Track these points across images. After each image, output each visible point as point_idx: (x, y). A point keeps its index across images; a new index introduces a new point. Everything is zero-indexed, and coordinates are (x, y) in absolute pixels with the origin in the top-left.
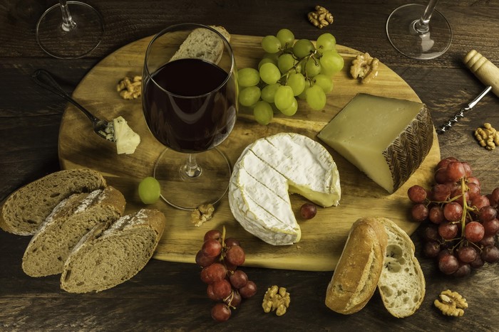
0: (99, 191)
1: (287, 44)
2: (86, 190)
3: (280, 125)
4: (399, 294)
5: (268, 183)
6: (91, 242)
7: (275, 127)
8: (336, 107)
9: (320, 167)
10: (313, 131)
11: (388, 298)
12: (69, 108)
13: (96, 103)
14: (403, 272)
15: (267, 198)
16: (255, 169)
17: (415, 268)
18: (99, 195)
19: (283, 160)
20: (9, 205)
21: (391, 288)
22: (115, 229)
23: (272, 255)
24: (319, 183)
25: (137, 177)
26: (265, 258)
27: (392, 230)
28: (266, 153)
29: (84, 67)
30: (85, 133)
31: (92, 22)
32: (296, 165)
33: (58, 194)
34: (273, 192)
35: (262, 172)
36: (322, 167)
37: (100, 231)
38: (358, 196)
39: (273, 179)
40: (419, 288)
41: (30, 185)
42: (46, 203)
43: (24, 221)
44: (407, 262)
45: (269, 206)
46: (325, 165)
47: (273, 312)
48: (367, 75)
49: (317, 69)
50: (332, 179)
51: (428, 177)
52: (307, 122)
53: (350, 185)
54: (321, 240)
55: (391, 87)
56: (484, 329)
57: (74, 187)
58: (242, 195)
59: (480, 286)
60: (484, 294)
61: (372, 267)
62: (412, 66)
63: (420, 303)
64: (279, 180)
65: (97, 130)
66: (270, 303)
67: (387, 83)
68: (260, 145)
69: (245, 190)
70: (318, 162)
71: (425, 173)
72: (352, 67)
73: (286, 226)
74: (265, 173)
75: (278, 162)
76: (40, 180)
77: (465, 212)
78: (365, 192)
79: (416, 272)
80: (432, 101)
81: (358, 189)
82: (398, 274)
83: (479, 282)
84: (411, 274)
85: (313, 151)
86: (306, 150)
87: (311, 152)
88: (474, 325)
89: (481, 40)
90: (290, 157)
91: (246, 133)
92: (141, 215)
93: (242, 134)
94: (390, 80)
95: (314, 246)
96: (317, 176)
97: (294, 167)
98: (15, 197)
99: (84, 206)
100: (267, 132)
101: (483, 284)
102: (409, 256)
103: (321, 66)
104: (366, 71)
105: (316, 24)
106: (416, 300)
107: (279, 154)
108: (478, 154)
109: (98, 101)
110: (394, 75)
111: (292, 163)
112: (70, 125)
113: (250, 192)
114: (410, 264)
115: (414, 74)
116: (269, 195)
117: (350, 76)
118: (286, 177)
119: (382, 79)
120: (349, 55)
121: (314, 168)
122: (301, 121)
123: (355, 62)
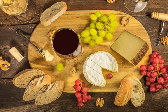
0: (43, 77)
2: (39, 76)
4: (137, 99)
5: (95, 69)
6: (42, 94)
7: (97, 45)
8: (117, 36)
9: (111, 62)
10: (109, 46)
11: (133, 101)
12: (29, 45)
13: (38, 42)
14: (138, 93)
15: (95, 74)
16: (90, 65)
17: (142, 92)
18: (43, 78)
19: (99, 61)
20: (16, 81)
21: (134, 98)
22: (49, 90)
23: (98, 89)
24: (111, 67)
25: (54, 67)
26: (96, 90)
27: (135, 80)
28: (94, 59)
29: (32, 27)
30: (36, 53)
31: (32, 9)
32: (103, 62)
33: (31, 77)
34: (97, 72)
35: (93, 66)
36: (112, 62)
37: (44, 90)
38: (124, 67)
40: (143, 98)
41: (21, 75)
42: (27, 79)
43: (22, 85)
44: (140, 89)
45: (96, 76)
46: (113, 61)
47: (99, 106)
48: (127, 24)
50: (115, 66)
51: (147, 59)
52: (107, 42)
53: (122, 64)
54: (113, 83)
57: (35, 75)
58: (87, 74)
59: (163, 93)
60: (164, 95)
61: (128, 94)
63: (143, 102)
64: (98, 68)
65: (39, 52)
66: (98, 104)
67: (134, 25)
68: (92, 57)
70: (111, 60)
71: (146, 58)
72: (122, 21)
73: (101, 83)
74: (94, 66)
75: (98, 62)
76: (24, 74)
77: (158, 75)
78: (127, 66)
79: (143, 92)
80: (150, 29)
81: (124, 65)
82: (137, 93)
83: (163, 92)
84: (141, 93)
85: (109, 56)
86: (107, 56)
87: (108, 57)
88: (160, 106)
90: (102, 59)
92: (56, 84)
93: (86, 49)
94: (135, 24)
95: (111, 85)
96: (110, 65)
97: (103, 63)
98: (18, 78)
99: (39, 83)
100: (94, 47)
101: (164, 92)
102: (140, 88)
104: (127, 22)
106: (142, 101)
107: (98, 59)
108: (165, 47)
109: (38, 41)
110: (137, 21)
112: (31, 50)
113: (89, 73)
114: (140, 90)
116: (96, 73)
117: (121, 24)
118: (101, 67)
119: (132, 24)
120: (121, 15)
121: (109, 62)
122: (105, 42)
123: (122, 19)
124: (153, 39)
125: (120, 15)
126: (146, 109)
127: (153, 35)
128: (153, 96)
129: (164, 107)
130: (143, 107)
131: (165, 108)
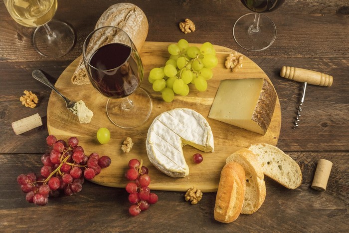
1: (183, 49)
3: (180, 101)
5: (168, 138)
7: (177, 102)
8: (215, 88)
9: (201, 129)
10: (201, 104)
16: (161, 132)
19: (178, 125)
23: (172, 183)
24: (200, 139)
25: (93, 137)
26: (168, 185)
28: (168, 121)
32: (186, 128)
34: (172, 145)
39: (171, 138)
45: (169, 154)
46: (204, 127)
48: (235, 66)
49: (200, 66)
50: (208, 137)
52: (197, 98)
53: (222, 138)
55: (251, 73)
56: (302, 229)
58: (152, 148)
60: (304, 206)
62: (268, 57)
64: (175, 138)
67: (249, 71)
68: (164, 116)
69: (154, 145)
70: (200, 125)
72: (226, 62)
73: (179, 167)
74: (167, 134)
75: (175, 127)
78: (231, 143)
80: (279, 80)
81: (227, 141)
86: (193, 118)
87: (196, 119)
88: (296, 226)
89: (314, 37)
90: (183, 123)
91: (159, 107)
94: (251, 69)
95: (198, 177)
96: (199, 135)
97: (184, 130)
100: (172, 106)
103: (203, 64)
104: (235, 64)
105: (183, 30)
107: (176, 121)
108: (307, 115)
110: (254, 65)
111: (184, 127)
112: (54, 104)
113: (157, 146)
115: (268, 63)
116: (169, 148)
117: (225, 67)
118: (180, 136)
119: (246, 69)
120: (226, 53)
121: (197, 130)
122: (193, 98)
123: (228, 58)
124: (286, 100)
125: (223, 53)
126: (267, 231)
127: (284, 92)
128: (282, 206)
129: (305, 228)
130: (261, 227)
131: (305, 230)
